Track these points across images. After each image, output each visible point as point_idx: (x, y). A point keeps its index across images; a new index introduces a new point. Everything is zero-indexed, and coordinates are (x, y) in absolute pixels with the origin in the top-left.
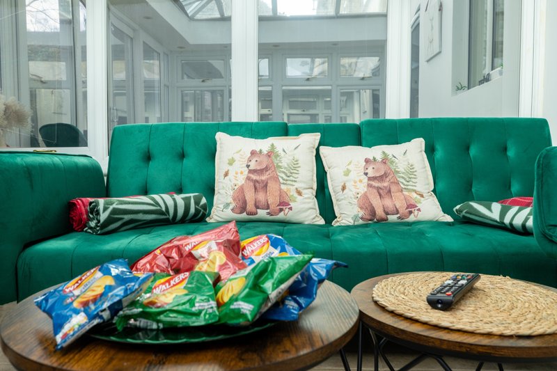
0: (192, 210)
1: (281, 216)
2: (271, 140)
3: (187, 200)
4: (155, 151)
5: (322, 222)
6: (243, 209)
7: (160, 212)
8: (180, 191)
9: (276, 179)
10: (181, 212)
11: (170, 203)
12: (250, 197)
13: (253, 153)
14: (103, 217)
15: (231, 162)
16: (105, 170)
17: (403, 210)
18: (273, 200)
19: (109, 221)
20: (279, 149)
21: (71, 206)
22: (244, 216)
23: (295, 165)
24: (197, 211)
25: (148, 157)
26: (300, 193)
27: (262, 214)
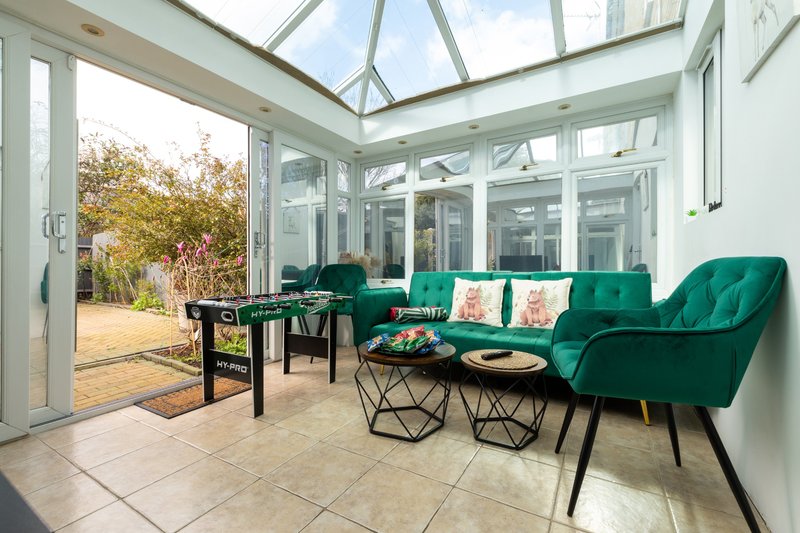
0: (439, 315)
1: (480, 321)
2: (481, 282)
3: (437, 311)
4: (429, 286)
5: (502, 326)
6: (463, 316)
7: (423, 316)
8: (439, 305)
9: (479, 303)
10: (433, 316)
11: (429, 311)
12: (466, 311)
13: (470, 289)
14: (400, 316)
15: (460, 293)
16: (407, 292)
17: (542, 321)
18: (477, 313)
19: (402, 318)
20: (482, 288)
21: (390, 311)
22: (463, 320)
23: (490, 297)
24: (441, 316)
25: (426, 289)
26: (491, 311)
27: (471, 319)
